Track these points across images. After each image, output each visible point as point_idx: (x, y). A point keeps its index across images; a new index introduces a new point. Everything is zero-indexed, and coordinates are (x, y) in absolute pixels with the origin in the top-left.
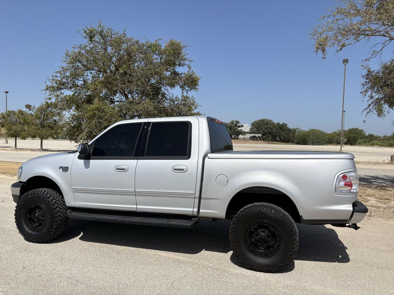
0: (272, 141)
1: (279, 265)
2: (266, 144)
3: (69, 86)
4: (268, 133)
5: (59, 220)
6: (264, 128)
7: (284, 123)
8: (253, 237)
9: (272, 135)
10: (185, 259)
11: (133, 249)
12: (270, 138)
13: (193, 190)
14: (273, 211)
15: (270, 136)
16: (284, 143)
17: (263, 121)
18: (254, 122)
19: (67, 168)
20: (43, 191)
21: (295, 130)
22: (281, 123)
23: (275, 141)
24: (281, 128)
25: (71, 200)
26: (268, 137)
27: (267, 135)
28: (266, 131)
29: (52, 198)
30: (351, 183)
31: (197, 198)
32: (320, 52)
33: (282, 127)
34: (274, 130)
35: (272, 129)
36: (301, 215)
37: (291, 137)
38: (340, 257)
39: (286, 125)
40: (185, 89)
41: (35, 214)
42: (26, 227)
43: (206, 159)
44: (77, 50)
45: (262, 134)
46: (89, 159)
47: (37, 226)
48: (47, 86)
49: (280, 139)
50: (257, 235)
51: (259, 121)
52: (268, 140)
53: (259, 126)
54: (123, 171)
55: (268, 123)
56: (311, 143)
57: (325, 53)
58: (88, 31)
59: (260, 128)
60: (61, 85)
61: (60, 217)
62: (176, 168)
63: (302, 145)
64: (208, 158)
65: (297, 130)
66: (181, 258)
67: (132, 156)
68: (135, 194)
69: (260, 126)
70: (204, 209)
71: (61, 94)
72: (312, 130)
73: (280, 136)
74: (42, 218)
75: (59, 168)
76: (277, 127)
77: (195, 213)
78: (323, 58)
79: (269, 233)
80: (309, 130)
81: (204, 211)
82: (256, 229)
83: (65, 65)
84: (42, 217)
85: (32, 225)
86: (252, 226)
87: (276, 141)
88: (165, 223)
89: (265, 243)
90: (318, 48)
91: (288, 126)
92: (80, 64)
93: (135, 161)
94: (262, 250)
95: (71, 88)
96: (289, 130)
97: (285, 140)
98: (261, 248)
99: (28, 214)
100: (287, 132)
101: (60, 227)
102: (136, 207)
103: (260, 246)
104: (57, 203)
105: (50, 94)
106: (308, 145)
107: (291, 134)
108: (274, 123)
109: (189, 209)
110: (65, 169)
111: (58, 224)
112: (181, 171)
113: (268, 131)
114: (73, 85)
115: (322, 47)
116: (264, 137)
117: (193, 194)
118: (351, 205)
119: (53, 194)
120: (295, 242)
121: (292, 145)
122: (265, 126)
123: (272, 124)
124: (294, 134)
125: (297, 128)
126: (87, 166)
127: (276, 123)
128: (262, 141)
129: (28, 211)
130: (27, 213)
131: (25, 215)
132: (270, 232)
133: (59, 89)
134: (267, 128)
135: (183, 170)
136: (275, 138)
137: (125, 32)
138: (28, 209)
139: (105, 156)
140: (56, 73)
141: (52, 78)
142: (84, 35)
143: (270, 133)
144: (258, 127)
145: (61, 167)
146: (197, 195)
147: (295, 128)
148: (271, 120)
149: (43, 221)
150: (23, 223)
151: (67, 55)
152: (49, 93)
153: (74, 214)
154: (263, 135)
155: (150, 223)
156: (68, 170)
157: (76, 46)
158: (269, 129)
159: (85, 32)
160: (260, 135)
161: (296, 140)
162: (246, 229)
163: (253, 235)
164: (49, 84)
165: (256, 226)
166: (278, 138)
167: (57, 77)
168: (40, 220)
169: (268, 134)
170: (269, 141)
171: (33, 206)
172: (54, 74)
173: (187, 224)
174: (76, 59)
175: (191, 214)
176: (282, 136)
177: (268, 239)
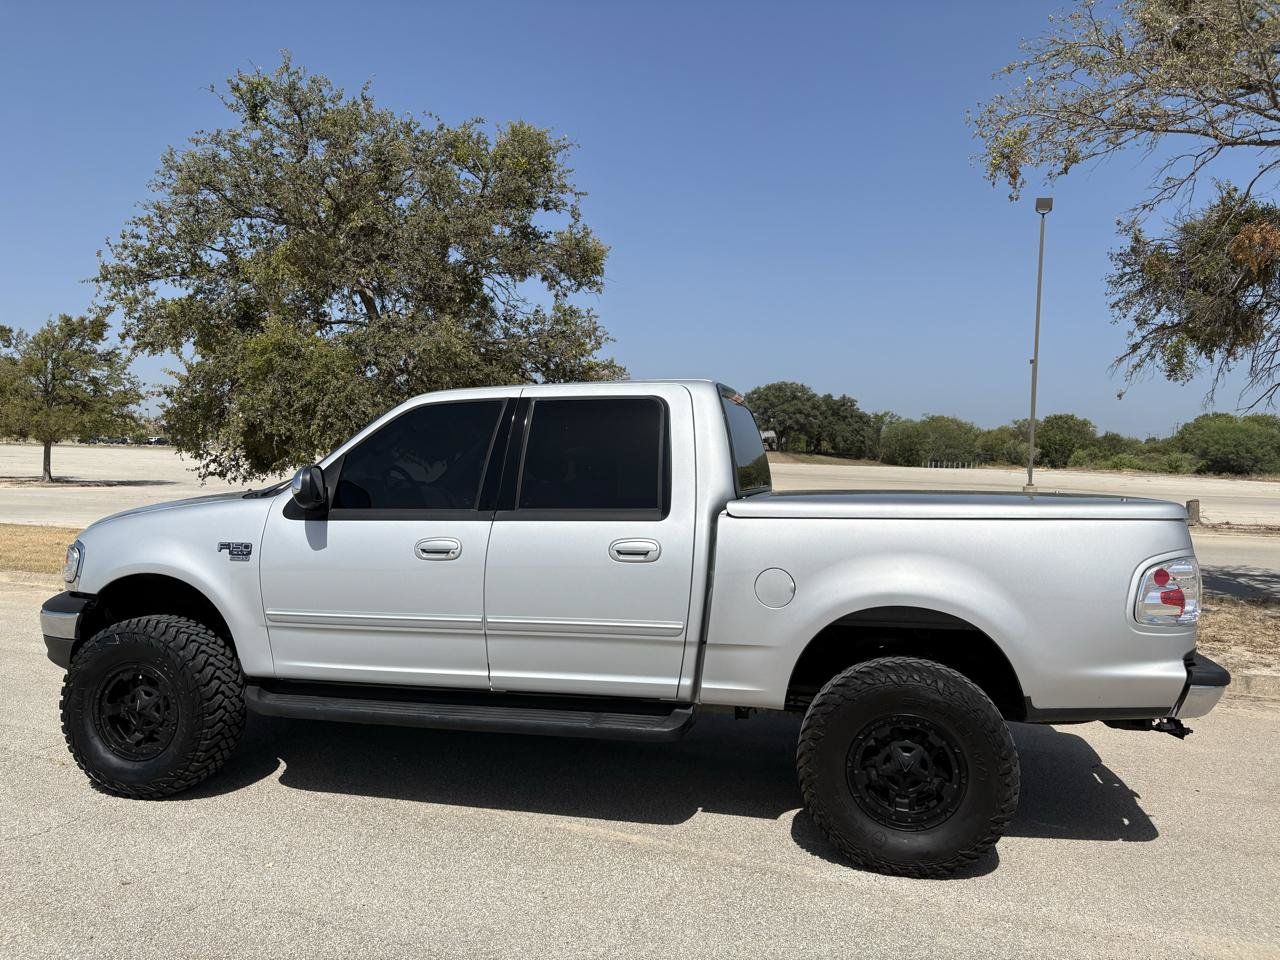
0: (807, 453)
1: (961, 855)
2: (788, 462)
3: (179, 269)
4: (796, 427)
5: (218, 722)
6: (784, 411)
7: (847, 396)
8: (874, 766)
9: (807, 433)
10: (649, 840)
11: (471, 810)
12: (803, 445)
13: (680, 620)
14: (941, 684)
15: (804, 437)
16: (846, 461)
17: (780, 388)
18: (754, 393)
19: (247, 547)
20: (162, 626)
21: (879, 419)
22: (836, 397)
23: (818, 453)
24: (835, 413)
25: (260, 655)
26: (797, 440)
27: (793, 434)
28: (789, 422)
29: (193, 647)
31: (691, 643)
32: (1002, 179)
33: (841, 410)
34: (815, 417)
35: (808, 416)
36: (1026, 693)
37: (868, 443)
38: (1126, 822)
39: (853, 402)
40: (558, 283)
41: (133, 700)
42: (101, 747)
43: (722, 520)
44: (209, 149)
45: (776, 433)
46: (325, 518)
47: (138, 743)
48: (104, 267)
49: (833, 448)
50: (888, 759)
51: (769, 388)
52: (796, 451)
53: (767, 405)
54: (443, 556)
55: (795, 397)
56: (931, 461)
57: (1019, 181)
58: (243, 86)
59: (769, 413)
60: (151, 266)
61: (222, 711)
62: (622, 546)
63: (901, 465)
64: (728, 515)
65: (887, 419)
66: (635, 838)
67: (472, 508)
68: (486, 632)
69: (772, 405)
70: (714, 678)
71: (147, 294)
72: (933, 419)
73: (832, 438)
74: (157, 715)
75: (216, 547)
76: (824, 408)
77: (685, 694)
78: (1011, 197)
79: (926, 753)
80: (924, 418)
81: (714, 687)
82: (884, 743)
83: (164, 197)
84: (158, 710)
85: (123, 738)
86: (874, 733)
87: (820, 453)
88: (586, 725)
89: (915, 783)
90: (997, 167)
91: (858, 405)
92: (213, 197)
94: (902, 805)
95: (184, 275)
96: (862, 418)
97: (849, 450)
98: (898, 799)
99: (109, 702)
100: (856, 426)
101: (223, 744)
102: (486, 673)
103: (897, 795)
104: (212, 664)
105: (111, 295)
106: (919, 465)
107: (868, 431)
108: (815, 395)
109: (666, 682)
110: (240, 551)
111: (218, 734)
112: (642, 558)
113: (797, 422)
114: (193, 265)
115: (1008, 162)
116: (784, 440)
117: (679, 631)
119: (197, 635)
120: (1010, 779)
121: (871, 465)
122: (785, 406)
123: (808, 400)
124: (878, 430)
125: (886, 414)
126: (318, 541)
127: (821, 395)
128: (778, 453)
129: (107, 692)
130: (105, 698)
131: (96, 707)
132: (930, 748)
133: (144, 277)
134: (795, 413)
135: (646, 553)
136: (819, 441)
137: (368, 94)
138: (110, 688)
139: (370, 507)
140: (134, 226)
141: (121, 242)
142: (232, 98)
143: (802, 428)
144: (766, 410)
145: (224, 546)
146: (694, 635)
147: (880, 414)
148: (806, 385)
149: (161, 725)
150: (91, 732)
151: (170, 164)
152: (110, 291)
153: (271, 699)
154: (780, 435)
155: (538, 728)
156: (249, 553)
157: (202, 137)
158: (798, 416)
159: (236, 88)
160: (771, 434)
161: (883, 452)
162: (854, 741)
163: (873, 762)
164: (112, 261)
165: (887, 730)
166: (825, 445)
167: (138, 237)
168: (149, 723)
169: (795, 431)
170: (800, 453)
171: (126, 677)
172: (128, 229)
173: (660, 727)
174: (200, 176)
175: (671, 695)
176: (839, 439)
177: (922, 771)
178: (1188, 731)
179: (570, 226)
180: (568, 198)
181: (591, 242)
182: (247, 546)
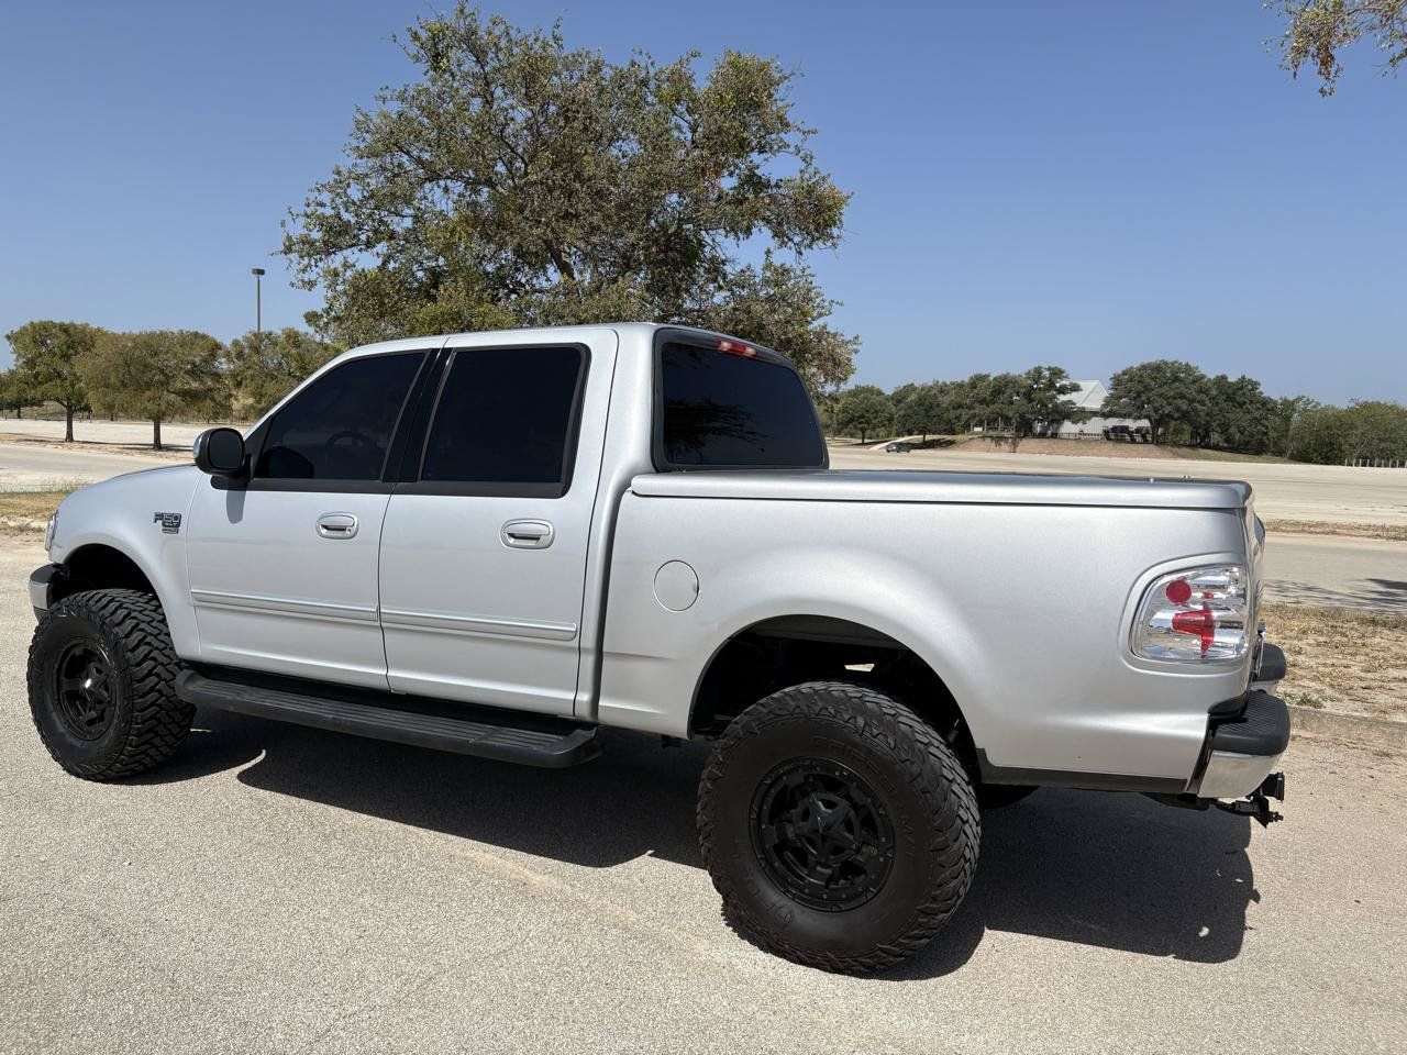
0: (1191, 446)
1: (882, 950)
2: (1165, 457)
3: (363, 237)
4: (1176, 415)
5: (150, 706)
6: (1161, 396)
7: (1247, 377)
8: (790, 821)
9: (1190, 421)
10: (555, 883)
12: (1187, 437)
14: (861, 722)
15: (1187, 427)
16: (1241, 456)
17: (1157, 368)
18: (1124, 373)
19: (176, 518)
20: (105, 601)
21: (1289, 405)
22: (1232, 379)
23: (1204, 448)
24: (1230, 398)
25: (194, 637)
26: (1178, 431)
27: (1173, 424)
28: (1167, 409)
29: (129, 624)
30: (1208, 617)
31: (587, 650)
32: (1310, 66)
33: (1238, 394)
34: (1202, 403)
35: (1191, 401)
36: (979, 744)
37: (1273, 434)
38: (1205, 931)
39: (1255, 385)
40: (791, 240)
41: (87, 676)
42: (59, 723)
43: (627, 496)
44: (394, 108)
45: (1151, 422)
46: (245, 487)
47: (91, 722)
48: (289, 238)
49: (1226, 441)
50: (806, 814)
51: (1144, 367)
52: (1176, 444)
53: (1140, 387)
54: (339, 534)
55: (1176, 379)
56: (1358, 458)
57: (1333, 70)
58: (424, 35)
59: (1144, 398)
60: (337, 236)
61: (156, 695)
62: (517, 528)
63: (1316, 463)
64: (633, 493)
65: (1301, 405)
66: (537, 879)
67: (378, 479)
68: (381, 624)
69: (1147, 388)
70: (615, 695)
71: (346, 266)
72: (1366, 406)
73: (1224, 428)
74: (106, 694)
75: (153, 518)
76: (1214, 392)
77: (584, 712)
78: (1322, 91)
79: (852, 812)
80: (1352, 405)
81: (618, 708)
82: (800, 792)
83: (347, 162)
84: (107, 690)
85: (79, 714)
86: (784, 778)
87: (1208, 447)
89: (838, 850)
90: (1301, 52)
91: (1261, 389)
92: (405, 158)
93: (380, 499)
94: (820, 876)
95: (369, 245)
96: (1265, 403)
97: (1247, 443)
98: (819, 868)
99: (66, 676)
100: (1256, 414)
101: (161, 729)
102: (384, 673)
103: (818, 863)
104: (149, 644)
105: (302, 266)
106: (1341, 464)
107: (1274, 420)
108: (1203, 377)
109: (560, 695)
110: (171, 523)
111: (151, 718)
112: (533, 542)
113: (1178, 409)
114: (376, 232)
115: (1320, 46)
116: (1160, 430)
117: (572, 635)
118: (1205, 717)
119: (140, 612)
120: (944, 857)
121: (1275, 462)
122: (1164, 390)
123: (1194, 382)
124: (1287, 419)
125: (1299, 399)
126: (235, 513)
127: (1212, 376)
128: (1151, 446)
129: (63, 666)
130: (63, 673)
131: (55, 682)
132: (855, 807)
133: (330, 248)
134: (1176, 398)
135: (537, 538)
136: (1207, 433)
137: (557, 32)
138: (66, 661)
140: (316, 194)
141: (302, 209)
142: (414, 48)
143: (1185, 416)
144: (1139, 395)
145: (159, 517)
146: (589, 640)
147: (1291, 398)
148: (1192, 364)
149: (109, 705)
150: (51, 708)
151: (362, 127)
152: (299, 263)
153: (201, 688)
154: (1156, 424)
155: (424, 738)
156: (178, 525)
157: (388, 94)
158: (1179, 402)
159: (416, 37)
160: (1145, 423)
161: (1292, 446)
162: (760, 785)
163: (788, 815)
164: (297, 229)
165: (798, 778)
166: (1215, 437)
167: (322, 205)
168: (100, 702)
169: (1176, 420)
170: (1179, 446)
171: (78, 651)
172: (312, 197)
173: (553, 748)
174: (392, 141)
175: (565, 711)
176: (1232, 430)
177: (847, 834)
178: (1278, 817)
179: (801, 172)
180: (791, 138)
181: (823, 189)
182: (178, 518)
